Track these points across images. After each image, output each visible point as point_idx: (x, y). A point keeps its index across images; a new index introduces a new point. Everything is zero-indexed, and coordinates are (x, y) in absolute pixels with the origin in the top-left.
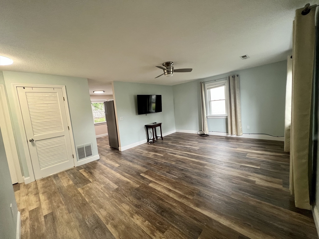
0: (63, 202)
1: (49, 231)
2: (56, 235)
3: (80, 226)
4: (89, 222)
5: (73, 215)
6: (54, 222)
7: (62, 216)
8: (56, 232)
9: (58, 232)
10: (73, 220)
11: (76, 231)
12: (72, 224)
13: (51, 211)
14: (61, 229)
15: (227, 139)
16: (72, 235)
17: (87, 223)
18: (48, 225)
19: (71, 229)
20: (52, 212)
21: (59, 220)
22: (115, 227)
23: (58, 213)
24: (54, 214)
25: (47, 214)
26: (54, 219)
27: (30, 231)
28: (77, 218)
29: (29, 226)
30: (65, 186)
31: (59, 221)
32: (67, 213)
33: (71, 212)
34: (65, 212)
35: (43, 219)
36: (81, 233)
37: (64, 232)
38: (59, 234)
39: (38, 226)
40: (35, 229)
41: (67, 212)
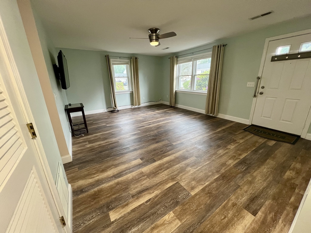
0: (223, 204)
1: (266, 196)
2: (266, 187)
3: (249, 173)
4: (243, 168)
5: (241, 182)
6: (256, 197)
7: (246, 192)
8: (264, 189)
9: (263, 187)
10: (246, 180)
11: (255, 174)
12: (250, 179)
13: (244, 210)
14: (259, 185)
15: (133, 110)
16: (259, 175)
17: (244, 169)
18: (262, 201)
19: (254, 178)
20: (246, 208)
21: (251, 193)
22: (240, 155)
23: (244, 199)
24: (247, 203)
25: (250, 215)
26: (253, 199)
27: (280, 218)
28: (242, 177)
29: (277, 227)
30: (180, 224)
31: (253, 192)
32: (241, 188)
33: (238, 185)
34: (239, 192)
35: (260, 213)
36: (254, 171)
37: (260, 182)
38: (264, 185)
39: (270, 213)
40: (275, 214)
41: (239, 189)
